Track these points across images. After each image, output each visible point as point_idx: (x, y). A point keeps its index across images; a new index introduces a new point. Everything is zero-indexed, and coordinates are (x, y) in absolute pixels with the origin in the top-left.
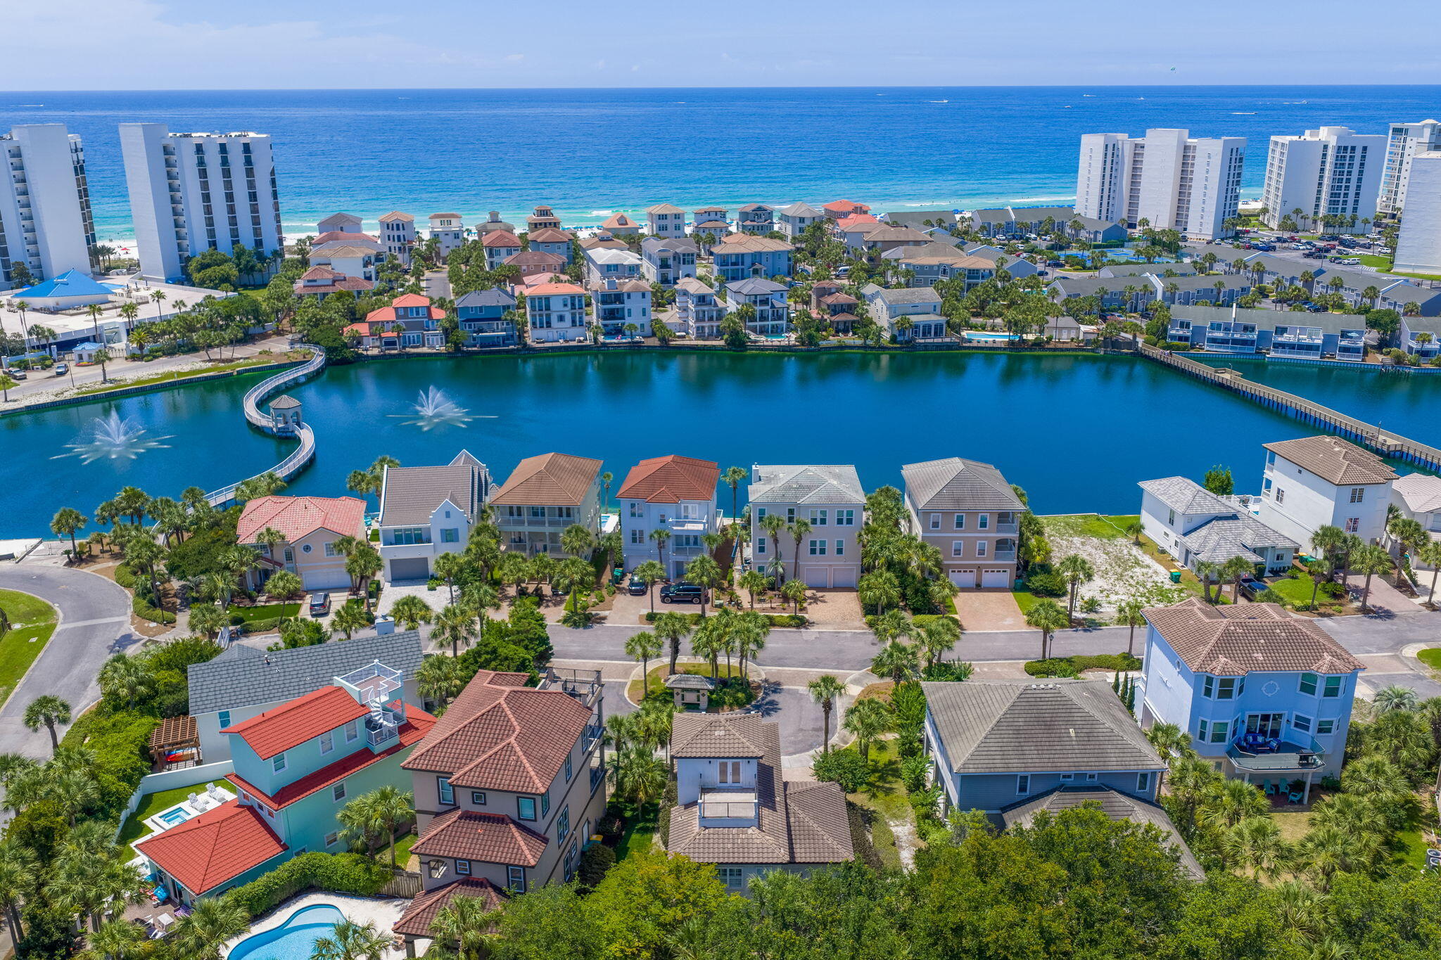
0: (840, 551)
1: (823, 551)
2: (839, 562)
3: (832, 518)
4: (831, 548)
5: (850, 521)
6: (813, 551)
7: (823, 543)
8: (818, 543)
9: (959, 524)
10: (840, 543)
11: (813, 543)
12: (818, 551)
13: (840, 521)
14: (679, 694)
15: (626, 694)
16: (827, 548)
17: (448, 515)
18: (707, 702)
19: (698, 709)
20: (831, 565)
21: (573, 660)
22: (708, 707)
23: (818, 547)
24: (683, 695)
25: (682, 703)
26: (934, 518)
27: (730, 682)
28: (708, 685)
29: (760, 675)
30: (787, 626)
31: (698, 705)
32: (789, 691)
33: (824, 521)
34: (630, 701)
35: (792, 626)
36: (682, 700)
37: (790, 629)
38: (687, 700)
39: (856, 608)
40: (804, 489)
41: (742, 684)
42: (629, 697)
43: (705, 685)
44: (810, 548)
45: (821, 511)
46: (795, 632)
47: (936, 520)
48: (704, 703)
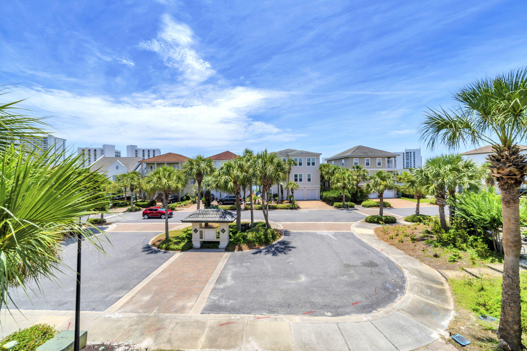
0: (309, 180)
1: (301, 180)
2: (309, 185)
3: (305, 163)
4: (305, 178)
5: (313, 164)
6: (296, 180)
7: (301, 175)
8: (298, 176)
9: (368, 164)
10: (309, 175)
11: (296, 176)
12: (298, 180)
13: (309, 164)
14: (197, 231)
15: (153, 239)
16: (303, 178)
17: (117, 168)
18: (227, 240)
19: (217, 248)
20: (305, 188)
21: (137, 224)
22: (228, 246)
23: (298, 178)
24: (201, 232)
25: (200, 241)
26: (355, 160)
27: (253, 226)
28: (228, 218)
29: (278, 226)
30: (287, 209)
31: (218, 243)
32: (308, 234)
33: (300, 164)
34: (150, 243)
35: (291, 209)
36: (200, 238)
37: (290, 210)
38: (206, 238)
39: (324, 204)
40: (289, 152)
41: (264, 225)
42: (153, 241)
43: (225, 217)
44: (294, 178)
45: (299, 159)
46: (294, 211)
47: (356, 162)
48: (224, 241)
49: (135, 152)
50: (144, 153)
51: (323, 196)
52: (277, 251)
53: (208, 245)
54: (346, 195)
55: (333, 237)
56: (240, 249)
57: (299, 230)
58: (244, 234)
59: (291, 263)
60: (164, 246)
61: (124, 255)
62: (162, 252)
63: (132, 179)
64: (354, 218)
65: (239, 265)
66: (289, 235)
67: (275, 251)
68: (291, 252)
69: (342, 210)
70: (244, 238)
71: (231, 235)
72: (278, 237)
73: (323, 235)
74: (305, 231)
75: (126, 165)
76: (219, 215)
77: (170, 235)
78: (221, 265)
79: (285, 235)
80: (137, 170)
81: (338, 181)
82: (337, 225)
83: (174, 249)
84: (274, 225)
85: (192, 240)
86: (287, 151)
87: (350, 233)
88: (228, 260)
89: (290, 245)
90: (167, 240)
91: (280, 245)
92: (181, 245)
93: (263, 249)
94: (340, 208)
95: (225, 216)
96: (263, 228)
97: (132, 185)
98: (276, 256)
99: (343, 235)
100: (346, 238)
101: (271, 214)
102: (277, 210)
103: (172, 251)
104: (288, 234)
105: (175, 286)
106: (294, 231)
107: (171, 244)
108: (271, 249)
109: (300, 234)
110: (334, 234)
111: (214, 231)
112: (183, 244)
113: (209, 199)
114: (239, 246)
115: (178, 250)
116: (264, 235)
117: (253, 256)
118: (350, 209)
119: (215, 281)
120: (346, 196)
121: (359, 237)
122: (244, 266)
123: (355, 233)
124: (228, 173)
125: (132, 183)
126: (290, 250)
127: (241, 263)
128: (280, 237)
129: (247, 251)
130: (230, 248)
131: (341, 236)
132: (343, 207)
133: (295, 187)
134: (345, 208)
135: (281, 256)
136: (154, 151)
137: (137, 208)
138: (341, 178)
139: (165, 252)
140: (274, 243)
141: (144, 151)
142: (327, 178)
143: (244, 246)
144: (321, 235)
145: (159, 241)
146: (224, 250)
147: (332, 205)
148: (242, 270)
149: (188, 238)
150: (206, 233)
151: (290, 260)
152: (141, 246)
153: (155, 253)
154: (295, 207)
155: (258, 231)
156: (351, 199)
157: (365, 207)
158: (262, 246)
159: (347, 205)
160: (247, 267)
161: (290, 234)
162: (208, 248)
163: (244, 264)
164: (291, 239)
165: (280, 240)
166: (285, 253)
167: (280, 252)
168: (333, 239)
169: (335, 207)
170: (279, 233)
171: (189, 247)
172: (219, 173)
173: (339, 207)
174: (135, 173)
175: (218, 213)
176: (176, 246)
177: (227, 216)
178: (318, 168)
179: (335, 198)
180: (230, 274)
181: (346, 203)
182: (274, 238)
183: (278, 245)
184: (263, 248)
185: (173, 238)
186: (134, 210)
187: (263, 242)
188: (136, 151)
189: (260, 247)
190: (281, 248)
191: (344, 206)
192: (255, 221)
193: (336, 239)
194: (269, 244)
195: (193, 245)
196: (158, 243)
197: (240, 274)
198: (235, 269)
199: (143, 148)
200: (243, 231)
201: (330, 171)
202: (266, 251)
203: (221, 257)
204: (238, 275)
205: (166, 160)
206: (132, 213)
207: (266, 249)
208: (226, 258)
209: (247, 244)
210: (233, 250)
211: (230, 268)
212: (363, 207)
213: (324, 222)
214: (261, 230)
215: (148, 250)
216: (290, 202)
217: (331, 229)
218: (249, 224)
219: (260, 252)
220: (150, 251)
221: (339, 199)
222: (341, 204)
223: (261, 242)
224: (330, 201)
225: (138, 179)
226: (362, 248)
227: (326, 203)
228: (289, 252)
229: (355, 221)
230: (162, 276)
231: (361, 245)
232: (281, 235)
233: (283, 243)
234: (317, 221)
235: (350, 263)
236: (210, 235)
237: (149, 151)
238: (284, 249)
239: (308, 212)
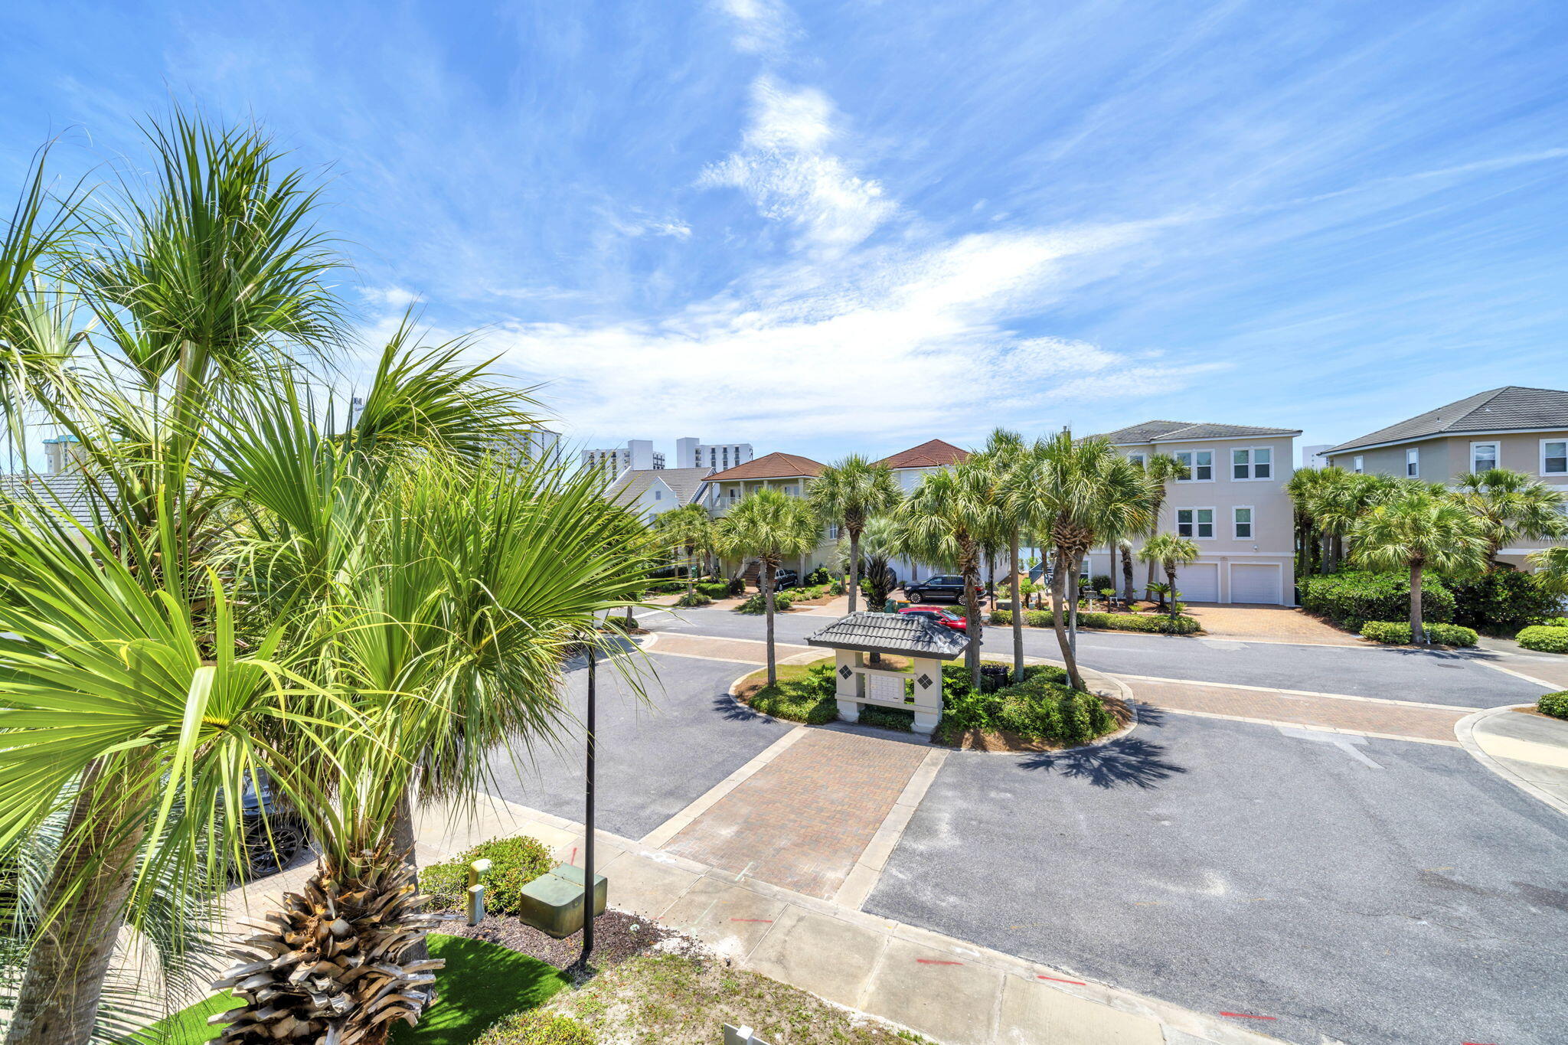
0: (1243, 531)
1: (1206, 531)
2: (1243, 550)
3: (1223, 467)
4: (1224, 524)
5: (1263, 471)
6: (1185, 531)
7: (1207, 514)
8: (1195, 516)
10: (1242, 514)
11: (1185, 516)
12: (1195, 530)
13: (1241, 472)
14: (850, 673)
15: (738, 682)
16: (1214, 524)
17: (658, 496)
18: (937, 711)
19: (907, 729)
20: (1224, 558)
21: (702, 637)
22: (938, 729)
23: (1195, 524)
24: (861, 678)
25: (859, 704)
26: (1477, 451)
27: (1021, 677)
28: (940, 643)
29: (1115, 687)
30: (1150, 631)
31: (911, 715)
32: (1238, 727)
33: (1205, 473)
34: (732, 692)
35: (1163, 631)
36: (858, 696)
37: (1160, 635)
38: (873, 697)
39: (1313, 623)
40: (1157, 433)
41: (1061, 679)
42: (737, 686)
43: (930, 642)
44: (1177, 524)
45: (1199, 455)
46: (1178, 641)
47: (1486, 456)
48: (928, 711)
49: (694, 455)
50: (713, 458)
51: (1307, 594)
52: (1109, 770)
53: (880, 717)
54: (1424, 595)
55: (1362, 757)
56: (979, 745)
57: (1202, 710)
58: (990, 699)
59: (1166, 823)
60: (765, 703)
61: (675, 714)
62: (761, 720)
63: (690, 523)
64: (1475, 690)
65: (974, 792)
66: (1157, 724)
67: (1104, 769)
68: (1165, 782)
69: (1405, 652)
70: (992, 711)
71: (950, 696)
72: (1112, 724)
73: (1307, 742)
74: (1226, 717)
75: (677, 488)
76: (913, 633)
77: (780, 676)
78: (920, 781)
79: (1140, 721)
80: (700, 502)
81: (1385, 535)
82: (1376, 709)
83: (790, 715)
84: (1096, 682)
85: (837, 696)
86: (1147, 428)
87: (1451, 748)
88: (939, 772)
89: (1164, 759)
90: (772, 689)
91: (1122, 752)
92: (806, 705)
93: (1059, 758)
94: (1395, 643)
95: (931, 638)
96: (1059, 689)
97: (690, 540)
98: (1107, 786)
99: (1413, 754)
100: (1432, 769)
101: (1086, 643)
102: (1110, 633)
103: (786, 721)
104: (1154, 717)
105: (793, 817)
106: (1177, 711)
107: (781, 701)
108: (1088, 760)
109: (1206, 724)
110: (1364, 742)
111: (897, 680)
112: (811, 705)
113: (881, 584)
114: (976, 734)
115: (800, 719)
116: (1060, 712)
117: (1022, 772)
118: (1452, 652)
119: (902, 827)
120: (1428, 600)
121: (1504, 775)
122: (992, 799)
123: (1477, 755)
124: (939, 505)
125: (691, 534)
126: (1163, 776)
127: (982, 788)
128: (1120, 725)
129: (999, 753)
130: (946, 734)
131: (1405, 756)
132: (1412, 642)
133: (1181, 554)
134: (1423, 645)
135: (1125, 791)
136: (737, 449)
137: (701, 597)
138: (1402, 526)
139: (767, 721)
140: (1098, 743)
141: (713, 450)
142: (1330, 523)
143: (991, 737)
144: (1300, 741)
145: (754, 688)
146: (928, 740)
147: (1355, 630)
148: (985, 811)
149: (826, 690)
150: (873, 682)
151: (1162, 810)
152: (711, 697)
153: (743, 719)
154: (1181, 625)
155: (1038, 695)
156: (1456, 611)
157: (1541, 650)
158: (1053, 745)
159: (1433, 634)
160: (1003, 805)
161: (1159, 721)
162: (881, 725)
163: (993, 794)
164: (1168, 739)
165: (1122, 735)
166: (1142, 785)
167: (1123, 776)
168: (1359, 763)
169: (1369, 638)
170: (1118, 712)
171: (826, 716)
172: (913, 507)
173: (1390, 641)
174: (696, 508)
175: (909, 627)
176: (794, 709)
177: (936, 639)
178: (1285, 487)
179: (1370, 604)
180: (946, 816)
181: (1425, 626)
182: (1098, 724)
183: (1114, 753)
184: (1056, 751)
185: (787, 684)
186: (695, 602)
187: (1057, 735)
188: (697, 452)
189: (1047, 748)
190: (1128, 765)
191: (1418, 638)
192: (1028, 661)
193: (1374, 765)
194: (1081, 744)
195: (838, 711)
196: (751, 694)
197: (980, 823)
198: (962, 804)
199: (713, 443)
200: (989, 688)
201: (1346, 497)
202: (1070, 766)
203: (920, 759)
204: (974, 823)
205: (769, 472)
206: (690, 610)
207: (1068, 758)
208: (934, 764)
209: (1000, 731)
210: (956, 745)
211: (947, 797)
212: (1525, 650)
213: (1316, 694)
214: (1050, 695)
215: (727, 710)
216: (1162, 607)
217: (1352, 723)
218: (1006, 669)
219: (1048, 763)
220: (733, 712)
221: (1393, 608)
222: (1402, 628)
223: (1048, 733)
224: (1346, 613)
225: (703, 524)
226: (1519, 822)
227: (1324, 622)
228: (1158, 783)
229: (1484, 704)
230: (760, 783)
231: (1521, 813)
232: (1126, 718)
233: (1133, 746)
234: (1279, 687)
235: (1453, 873)
236: (885, 690)
237: (725, 450)
238: (1139, 770)
239: (1235, 648)
